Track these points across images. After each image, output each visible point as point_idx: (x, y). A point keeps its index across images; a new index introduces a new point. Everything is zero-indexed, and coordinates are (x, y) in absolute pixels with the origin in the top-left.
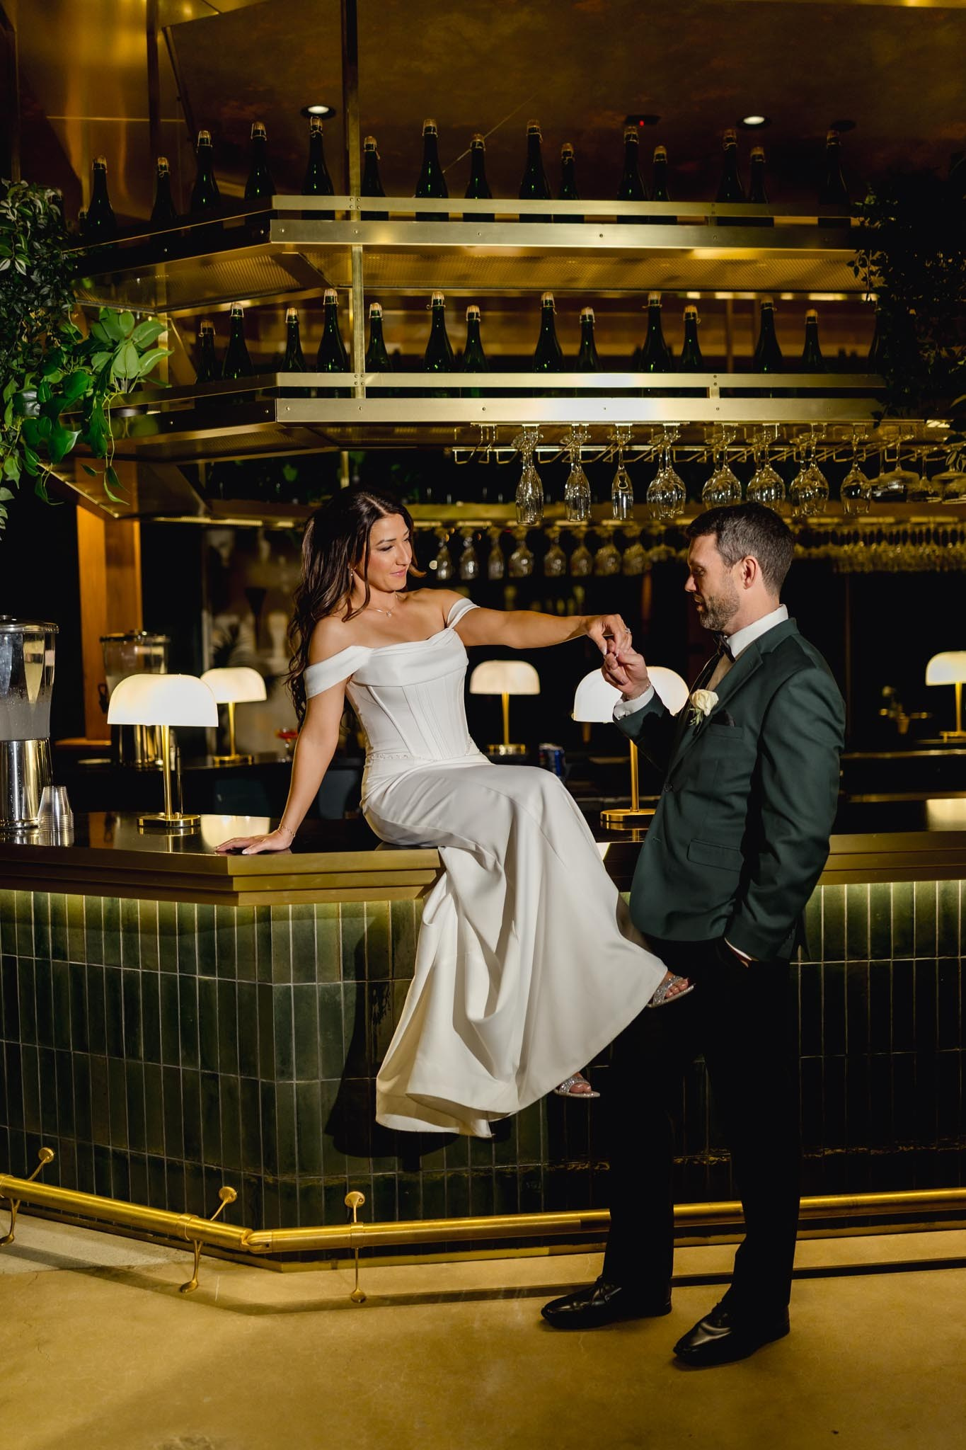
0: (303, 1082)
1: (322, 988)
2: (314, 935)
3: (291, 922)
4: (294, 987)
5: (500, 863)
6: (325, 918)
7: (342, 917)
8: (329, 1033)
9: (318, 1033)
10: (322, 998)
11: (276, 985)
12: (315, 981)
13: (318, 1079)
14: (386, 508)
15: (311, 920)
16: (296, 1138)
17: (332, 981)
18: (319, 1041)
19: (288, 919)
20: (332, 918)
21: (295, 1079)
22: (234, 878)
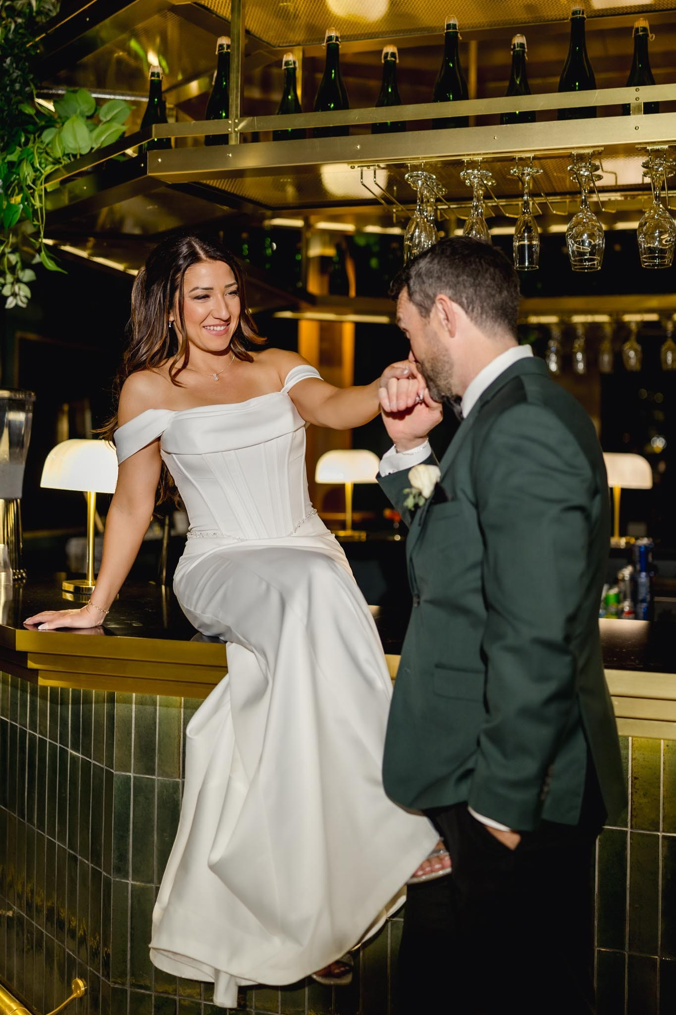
0: (138, 883)
1: (162, 783)
2: (155, 723)
3: (134, 706)
4: (135, 777)
5: (269, 671)
6: (167, 706)
7: (184, 708)
8: (165, 834)
9: (155, 833)
10: (161, 794)
11: (117, 773)
12: (153, 774)
13: (153, 883)
14: (206, 252)
15: (153, 707)
16: (129, 945)
17: (172, 777)
18: (155, 842)
19: (131, 703)
20: (175, 707)
21: (130, 878)
22: (28, 654)
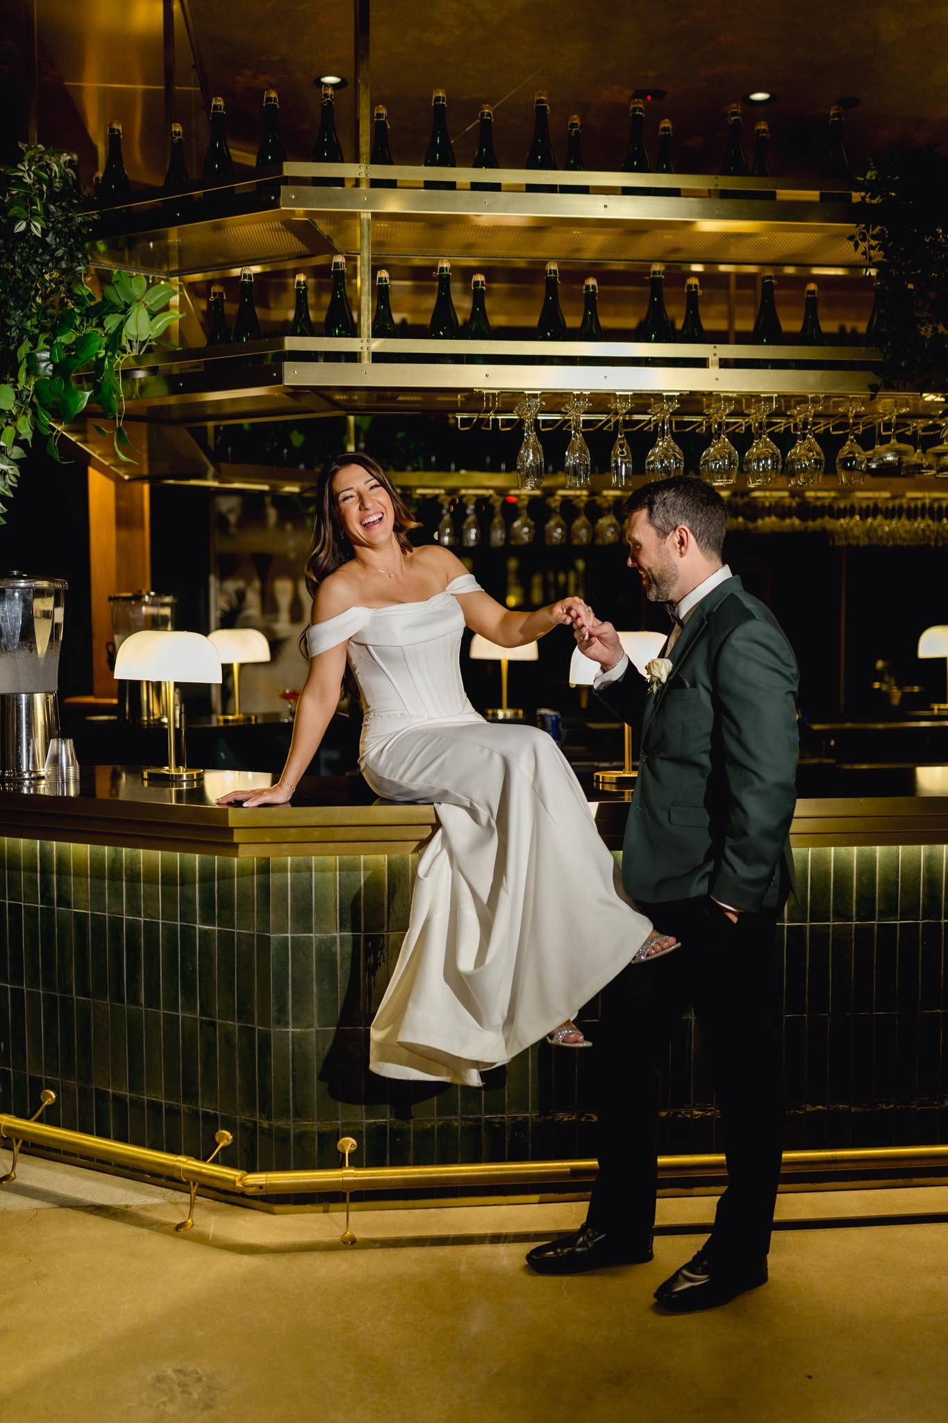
0: (298, 1030)
1: (319, 939)
2: (312, 887)
3: (289, 874)
4: (292, 937)
5: (493, 819)
6: (323, 871)
7: (340, 871)
8: (324, 984)
9: (314, 982)
10: (319, 949)
11: (274, 935)
12: (311, 932)
13: (313, 1027)
15: (309, 873)
16: (291, 1085)
17: (329, 933)
18: (315, 991)
19: (286, 872)
20: (330, 871)
21: (290, 1027)
22: (235, 830)
